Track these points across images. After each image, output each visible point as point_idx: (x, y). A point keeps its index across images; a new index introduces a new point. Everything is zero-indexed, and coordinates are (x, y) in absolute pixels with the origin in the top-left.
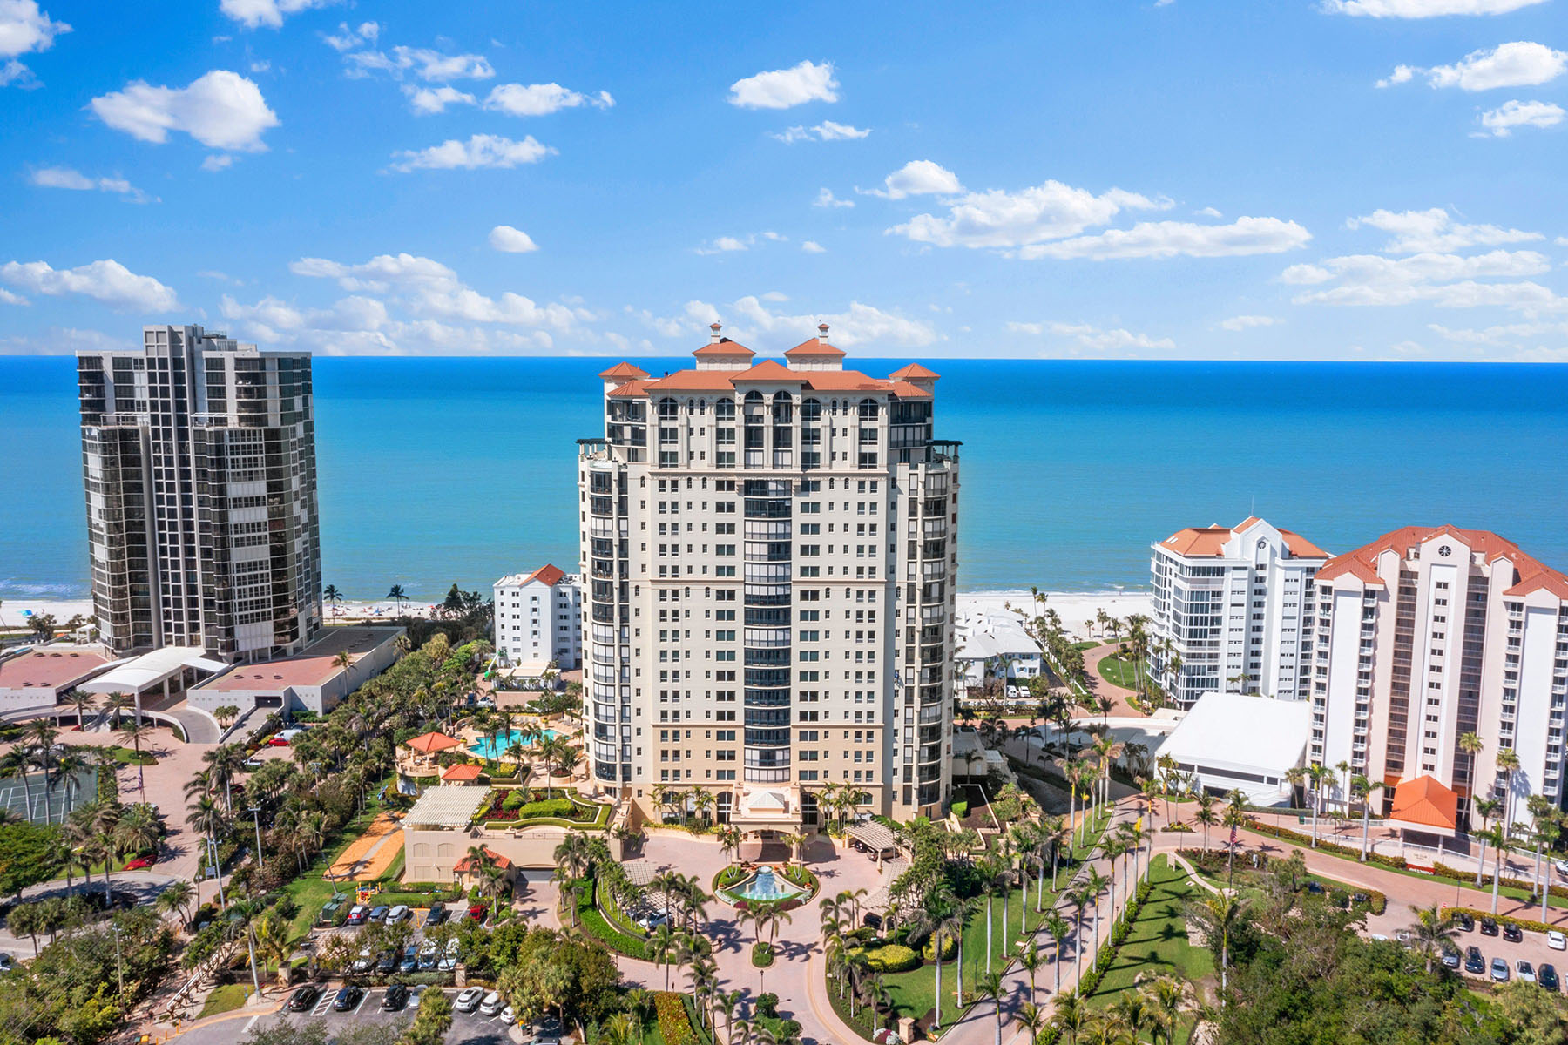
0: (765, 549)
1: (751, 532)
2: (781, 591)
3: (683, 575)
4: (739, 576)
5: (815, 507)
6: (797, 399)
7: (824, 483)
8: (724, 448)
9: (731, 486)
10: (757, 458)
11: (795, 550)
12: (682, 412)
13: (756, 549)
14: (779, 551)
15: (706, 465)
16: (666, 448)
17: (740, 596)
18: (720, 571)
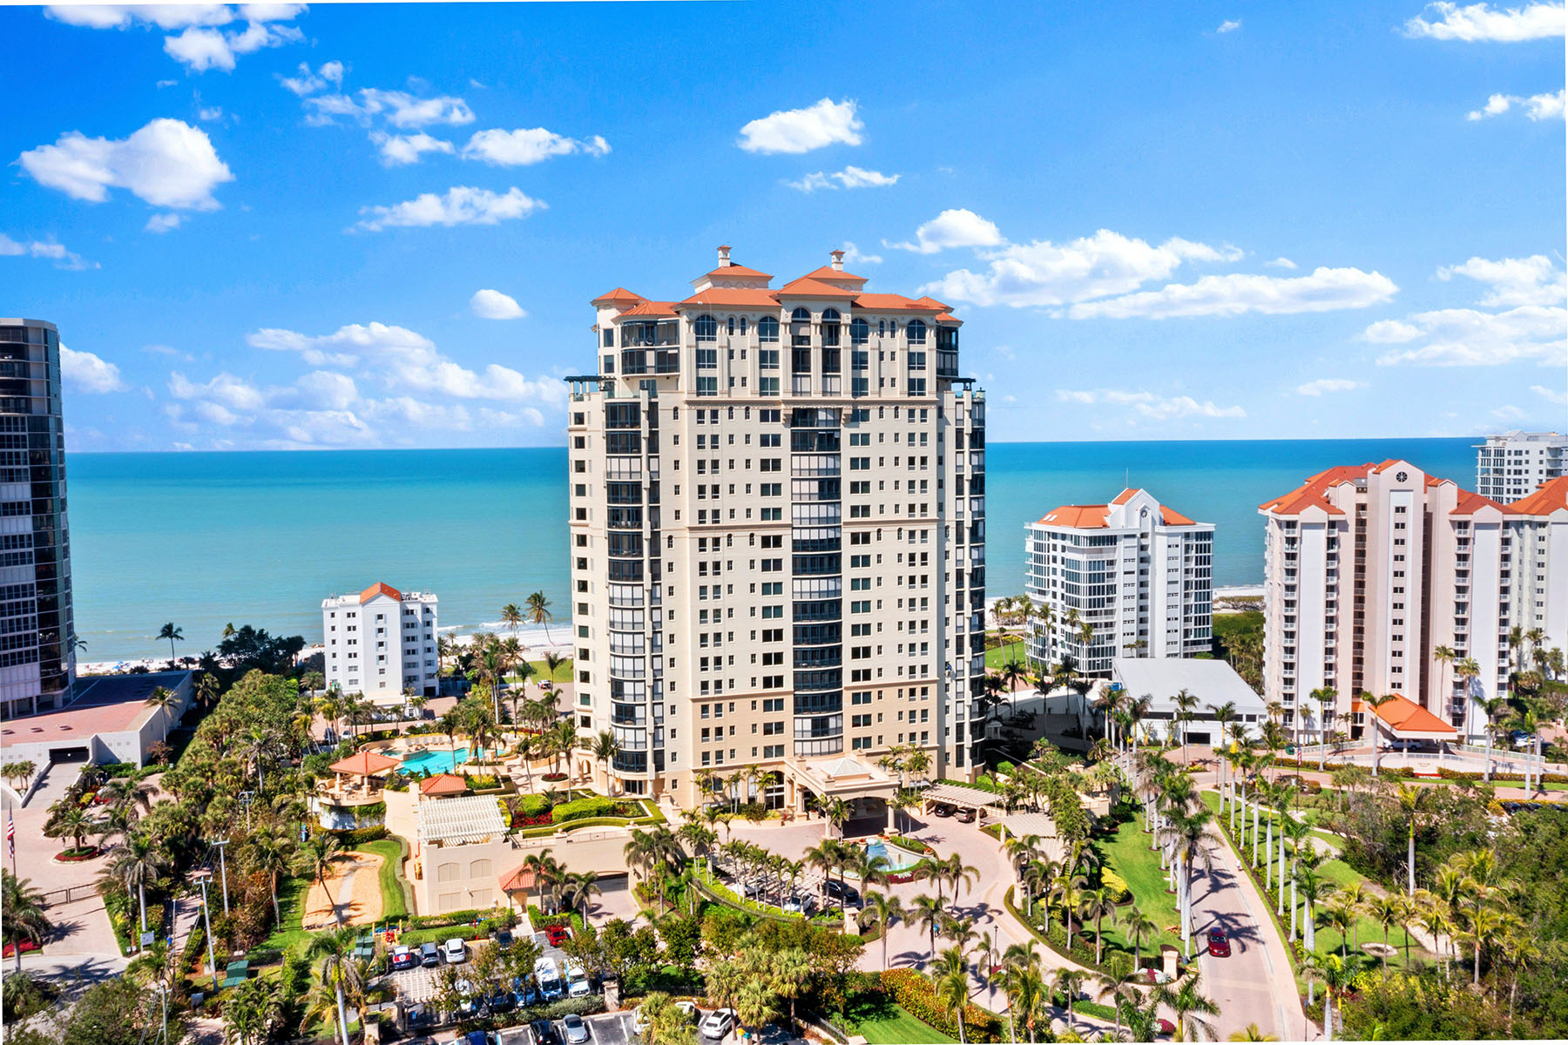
0: (815, 487)
1: (798, 469)
2: (832, 534)
3: (725, 520)
4: (785, 519)
5: (865, 439)
6: (846, 318)
7: (874, 413)
8: (768, 373)
9: (776, 416)
10: (805, 384)
11: (845, 488)
12: (721, 331)
13: (805, 487)
14: (829, 488)
15: (749, 392)
16: (705, 373)
17: (787, 543)
18: (765, 513)
